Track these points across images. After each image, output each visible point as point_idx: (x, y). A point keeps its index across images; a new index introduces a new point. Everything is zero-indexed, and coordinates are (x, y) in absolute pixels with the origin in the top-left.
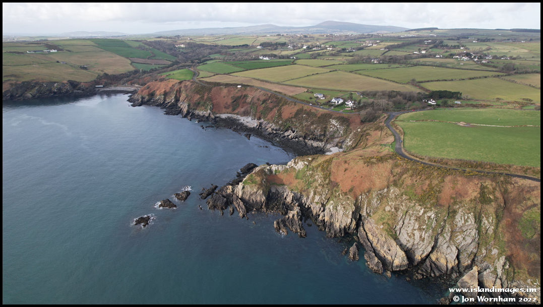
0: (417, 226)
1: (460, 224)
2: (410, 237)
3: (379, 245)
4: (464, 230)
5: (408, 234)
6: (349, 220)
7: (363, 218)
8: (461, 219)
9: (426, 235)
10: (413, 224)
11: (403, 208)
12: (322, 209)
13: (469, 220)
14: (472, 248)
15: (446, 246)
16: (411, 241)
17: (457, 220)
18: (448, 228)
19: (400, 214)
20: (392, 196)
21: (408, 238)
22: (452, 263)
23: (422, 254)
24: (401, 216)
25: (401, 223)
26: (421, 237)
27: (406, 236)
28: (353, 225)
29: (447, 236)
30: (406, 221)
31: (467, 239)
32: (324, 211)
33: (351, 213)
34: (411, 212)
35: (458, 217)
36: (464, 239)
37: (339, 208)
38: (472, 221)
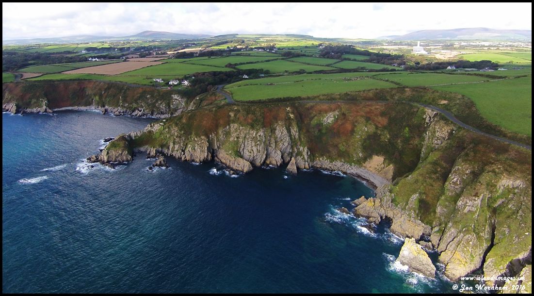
0: (253, 144)
1: (279, 136)
2: (250, 153)
3: (231, 164)
4: (282, 139)
6: (206, 154)
7: (215, 151)
8: (279, 132)
9: (260, 148)
10: (250, 143)
11: (242, 135)
14: (289, 150)
15: (274, 152)
16: (252, 154)
17: (277, 134)
18: (273, 141)
19: (241, 140)
20: (232, 130)
22: (280, 162)
23: (261, 161)
25: (243, 145)
26: (257, 150)
28: (210, 158)
29: (273, 145)
30: (246, 144)
31: (285, 144)
32: (184, 154)
33: (206, 148)
34: (248, 136)
35: (277, 132)
36: (283, 144)
37: (196, 148)
38: (285, 132)
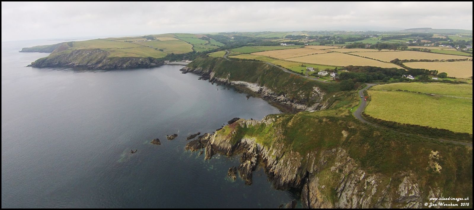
0: (356, 191)
2: (348, 201)
4: (407, 202)
5: (347, 197)
6: (295, 175)
7: (310, 176)
8: (405, 189)
10: (352, 188)
11: (347, 170)
12: (276, 162)
13: (413, 192)
17: (400, 190)
19: (343, 176)
20: (338, 156)
21: (346, 203)
24: (343, 178)
25: (342, 185)
27: (345, 200)
28: (298, 182)
30: (348, 184)
32: (276, 164)
33: (297, 169)
34: (353, 176)
35: (402, 186)
38: (415, 192)
